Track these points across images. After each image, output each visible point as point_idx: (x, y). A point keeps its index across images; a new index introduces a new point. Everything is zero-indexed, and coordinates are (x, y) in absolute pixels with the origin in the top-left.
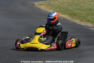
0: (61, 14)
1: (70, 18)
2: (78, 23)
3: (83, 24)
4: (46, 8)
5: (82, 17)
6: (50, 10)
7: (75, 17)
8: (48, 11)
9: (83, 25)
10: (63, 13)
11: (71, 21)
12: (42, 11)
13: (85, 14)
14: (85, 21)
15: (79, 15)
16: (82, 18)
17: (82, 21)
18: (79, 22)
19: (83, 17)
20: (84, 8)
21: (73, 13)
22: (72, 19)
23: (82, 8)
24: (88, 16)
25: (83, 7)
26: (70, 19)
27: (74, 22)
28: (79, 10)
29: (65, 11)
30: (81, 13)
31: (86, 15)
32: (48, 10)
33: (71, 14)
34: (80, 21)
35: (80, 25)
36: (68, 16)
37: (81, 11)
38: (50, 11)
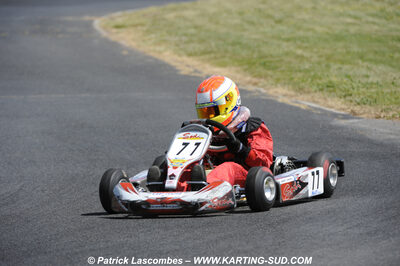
0: (207, 66)
1: (248, 78)
2: (280, 100)
3: (304, 102)
4: (144, 41)
5: (300, 71)
6: (158, 48)
7: (270, 72)
8: (152, 54)
9: (303, 107)
10: (216, 58)
11: (250, 92)
12: (125, 53)
13: (315, 58)
14: (315, 88)
15: (290, 62)
16: (300, 75)
17: (301, 90)
18: (285, 95)
19: (307, 71)
20: (310, 34)
21: (261, 57)
22: (255, 84)
23: (301, 33)
24: (328, 66)
25: (309, 30)
26: (249, 82)
27: (264, 95)
28: (288, 40)
29: (226, 51)
30: (297, 57)
31: (319, 63)
32: (152, 48)
33: (254, 64)
34: (292, 93)
35: (291, 107)
36: (238, 72)
37: (300, 47)
38: (160, 52)
